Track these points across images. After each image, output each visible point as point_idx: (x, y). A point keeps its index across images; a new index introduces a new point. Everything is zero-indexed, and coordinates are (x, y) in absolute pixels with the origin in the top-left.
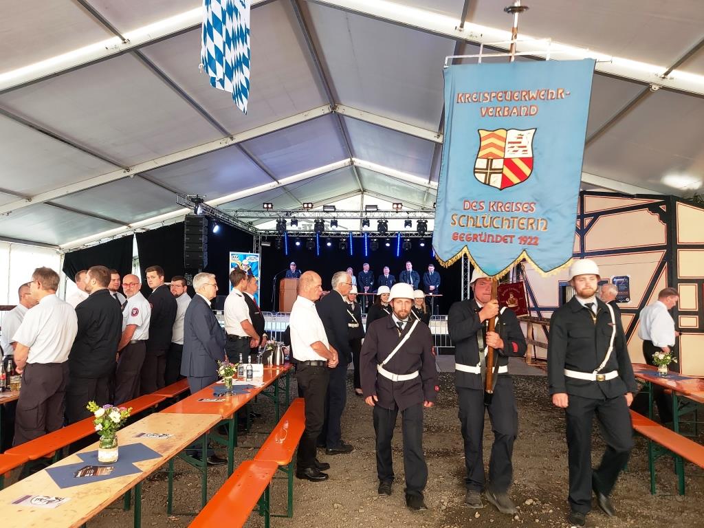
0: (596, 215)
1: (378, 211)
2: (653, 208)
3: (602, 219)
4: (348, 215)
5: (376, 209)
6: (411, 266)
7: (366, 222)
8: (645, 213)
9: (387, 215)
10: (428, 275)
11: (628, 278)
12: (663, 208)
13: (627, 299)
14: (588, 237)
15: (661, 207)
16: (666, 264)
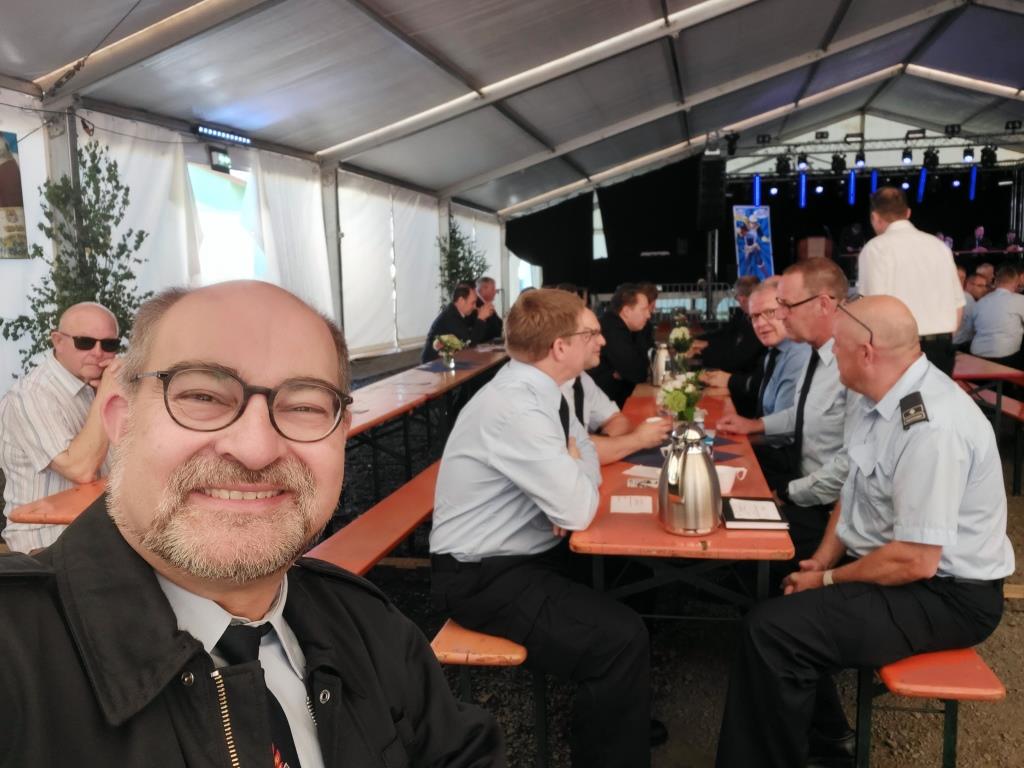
1: (924, 138)
5: (922, 136)
7: (907, 154)
9: (937, 143)
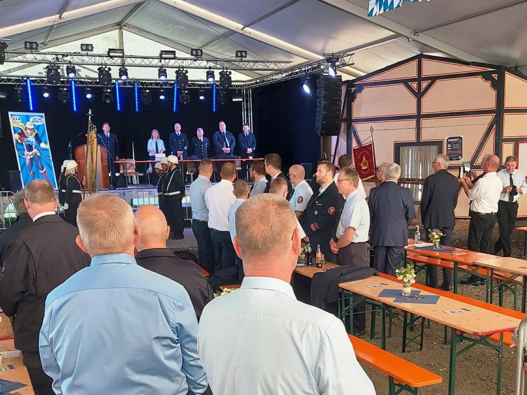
0: (433, 79)
1: (175, 58)
2: (486, 76)
3: (438, 83)
4: (138, 61)
5: (173, 56)
6: (225, 126)
8: (479, 80)
9: (185, 63)
10: (244, 136)
11: (461, 138)
12: (495, 76)
13: (460, 157)
14: (425, 100)
15: (493, 75)
16: (495, 126)
